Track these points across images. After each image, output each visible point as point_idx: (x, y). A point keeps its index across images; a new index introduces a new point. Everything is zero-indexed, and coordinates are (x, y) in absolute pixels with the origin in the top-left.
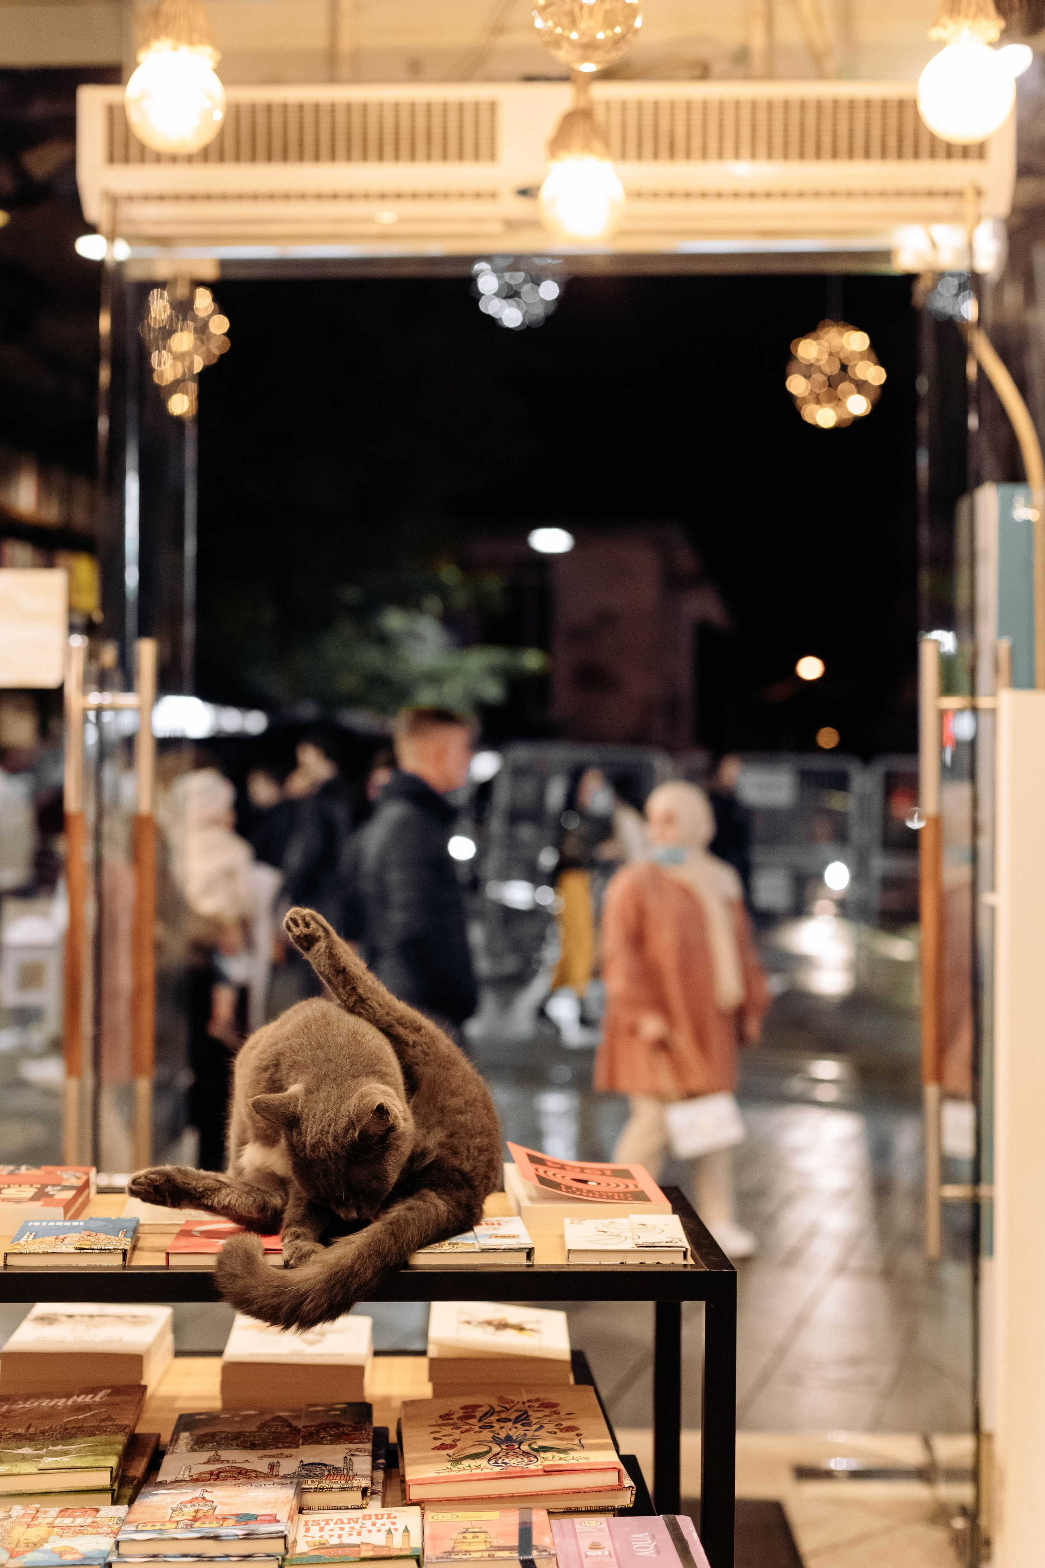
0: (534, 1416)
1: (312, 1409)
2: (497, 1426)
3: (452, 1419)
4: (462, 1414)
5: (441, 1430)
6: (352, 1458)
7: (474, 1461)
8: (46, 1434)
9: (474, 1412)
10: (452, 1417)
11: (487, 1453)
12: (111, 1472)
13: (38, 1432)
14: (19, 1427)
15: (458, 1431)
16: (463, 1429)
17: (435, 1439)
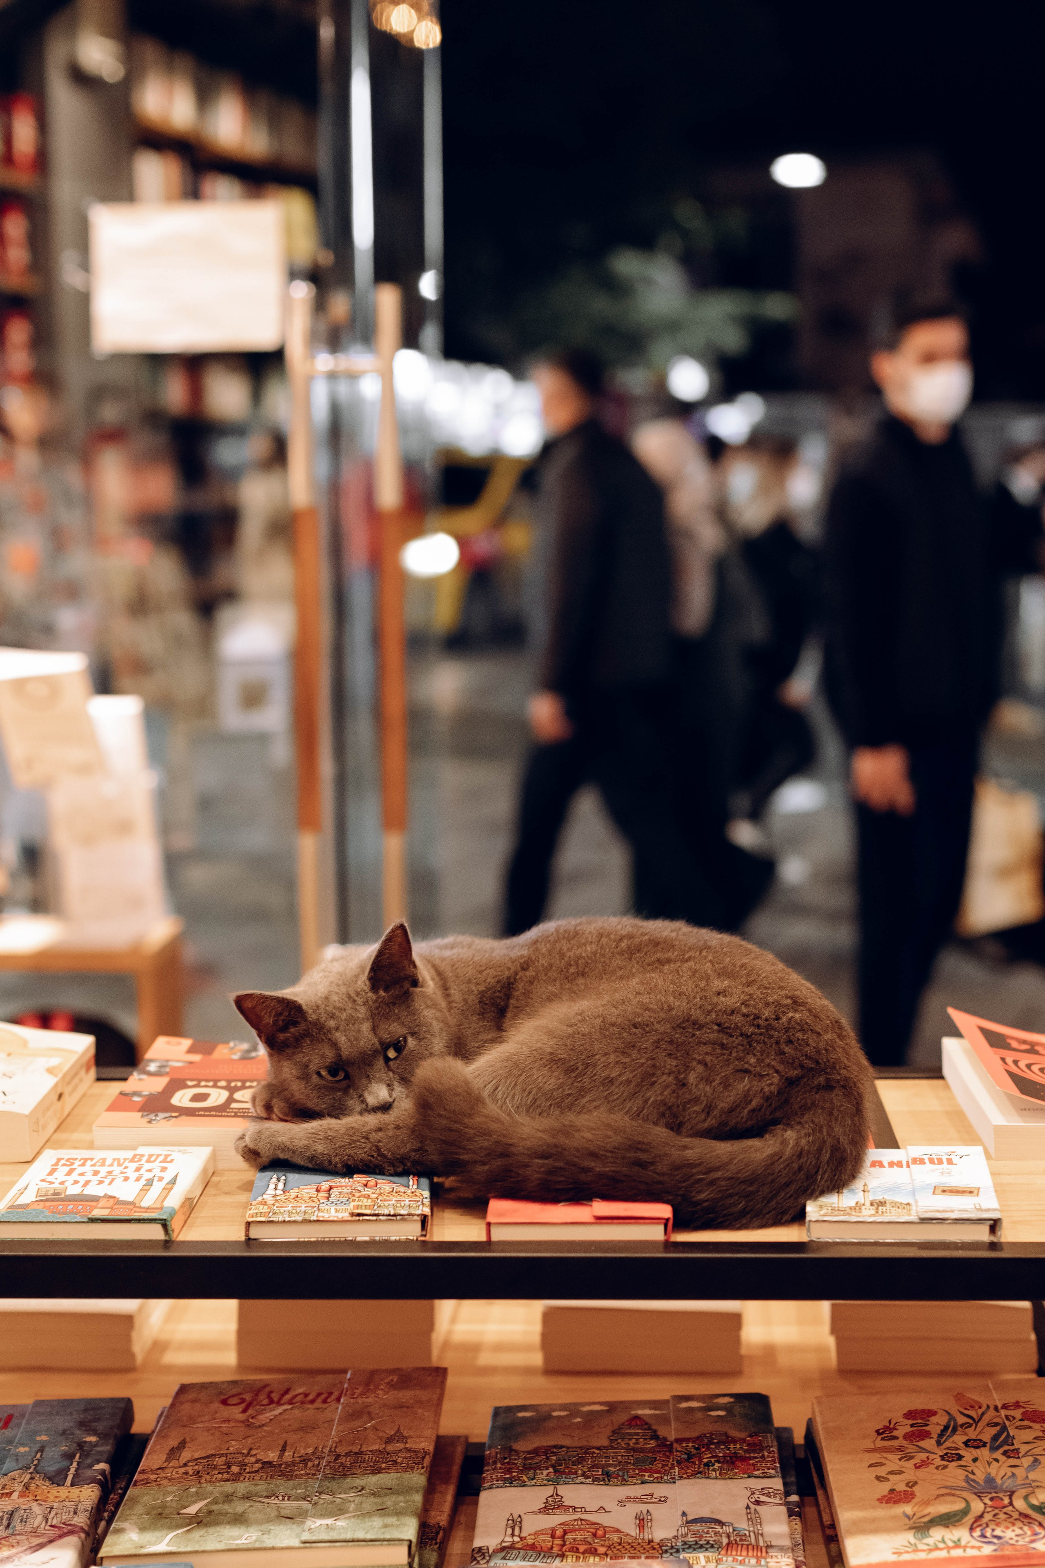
0: (1021, 1437)
1: (684, 1405)
2: (968, 1454)
3: (895, 1438)
4: (908, 1429)
5: (883, 1461)
6: (758, 1508)
7: (948, 1530)
8: (310, 1464)
9: (927, 1425)
10: (895, 1433)
11: (965, 1512)
12: (410, 1547)
13: (297, 1460)
14: (270, 1449)
15: (910, 1464)
16: (917, 1460)
17: (878, 1478)
